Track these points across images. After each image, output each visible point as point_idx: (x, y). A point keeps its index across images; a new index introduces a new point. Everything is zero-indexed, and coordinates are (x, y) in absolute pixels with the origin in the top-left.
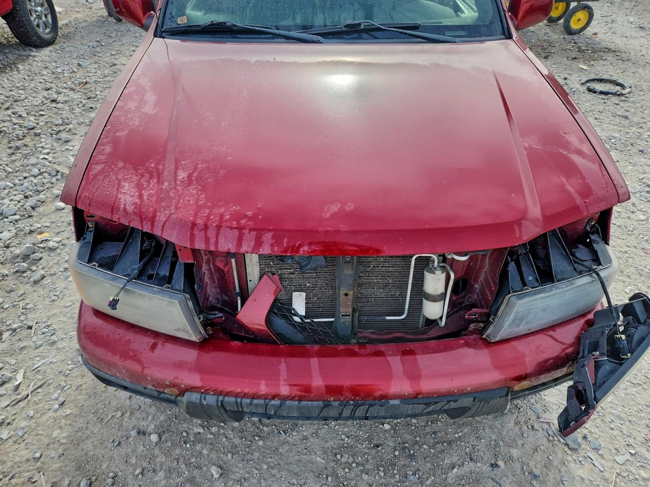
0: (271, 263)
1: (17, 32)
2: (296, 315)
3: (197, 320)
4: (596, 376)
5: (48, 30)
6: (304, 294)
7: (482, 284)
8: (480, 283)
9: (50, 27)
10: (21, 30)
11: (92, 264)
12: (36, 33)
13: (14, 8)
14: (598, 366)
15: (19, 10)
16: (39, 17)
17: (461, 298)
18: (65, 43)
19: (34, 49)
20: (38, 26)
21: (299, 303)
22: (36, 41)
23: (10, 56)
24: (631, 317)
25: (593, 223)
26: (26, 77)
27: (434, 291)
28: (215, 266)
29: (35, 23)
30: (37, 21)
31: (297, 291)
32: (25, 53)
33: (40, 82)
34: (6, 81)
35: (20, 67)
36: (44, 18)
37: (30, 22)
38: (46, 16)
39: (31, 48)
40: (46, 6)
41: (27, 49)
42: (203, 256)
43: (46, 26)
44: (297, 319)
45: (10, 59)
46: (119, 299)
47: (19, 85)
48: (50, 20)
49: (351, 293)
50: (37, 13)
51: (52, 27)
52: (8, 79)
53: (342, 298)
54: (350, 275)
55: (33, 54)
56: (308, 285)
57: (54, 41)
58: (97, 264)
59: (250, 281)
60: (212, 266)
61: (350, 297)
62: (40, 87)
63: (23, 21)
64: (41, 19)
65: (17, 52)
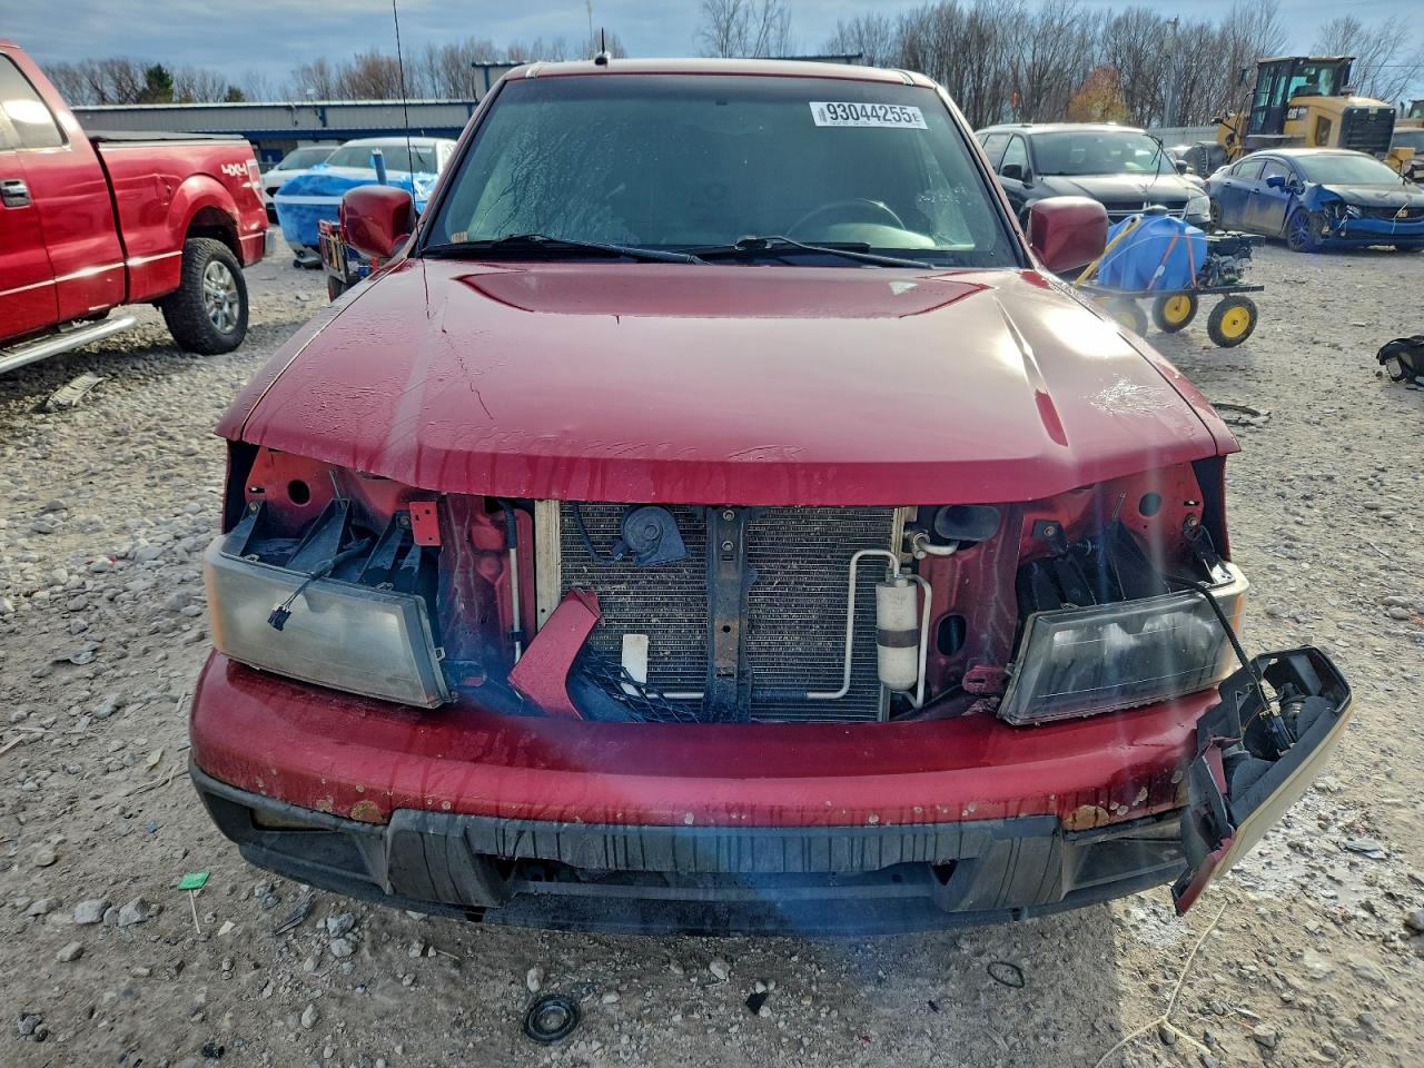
0: (584, 568)
1: (177, 327)
2: (629, 680)
3: (433, 655)
4: (1228, 780)
5: (229, 328)
6: (644, 639)
7: (994, 630)
8: (990, 629)
9: (235, 323)
10: (185, 323)
11: (249, 556)
12: (210, 328)
13: (182, 286)
14: (1229, 764)
15: (189, 292)
16: (220, 306)
17: (955, 664)
18: (254, 349)
19: (200, 356)
20: (215, 319)
21: (635, 657)
22: (207, 343)
23: (157, 363)
24: (1290, 685)
25: (1194, 523)
26: (184, 391)
27: (896, 622)
28: (477, 576)
29: (211, 315)
30: (215, 310)
31: (633, 632)
32: (184, 361)
33: (209, 398)
34: (148, 395)
35: (175, 378)
36: (226, 309)
37: (203, 313)
38: (230, 305)
39: (194, 355)
40: (234, 290)
41: (188, 355)
42: (458, 547)
43: (228, 321)
44: (630, 690)
45: (156, 368)
46: (289, 613)
47: (171, 400)
48: (236, 314)
49: (734, 625)
50: (218, 300)
51: (238, 324)
52: (151, 392)
53: (719, 636)
54: (733, 582)
55: (197, 362)
56: (654, 620)
57: (237, 345)
58: (257, 557)
59: (543, 611)
60: (471, 576)
61: (734, 634)
62: (208, 403)
63: (192, 309)
64: (221, 308)
65: (168, 358)
